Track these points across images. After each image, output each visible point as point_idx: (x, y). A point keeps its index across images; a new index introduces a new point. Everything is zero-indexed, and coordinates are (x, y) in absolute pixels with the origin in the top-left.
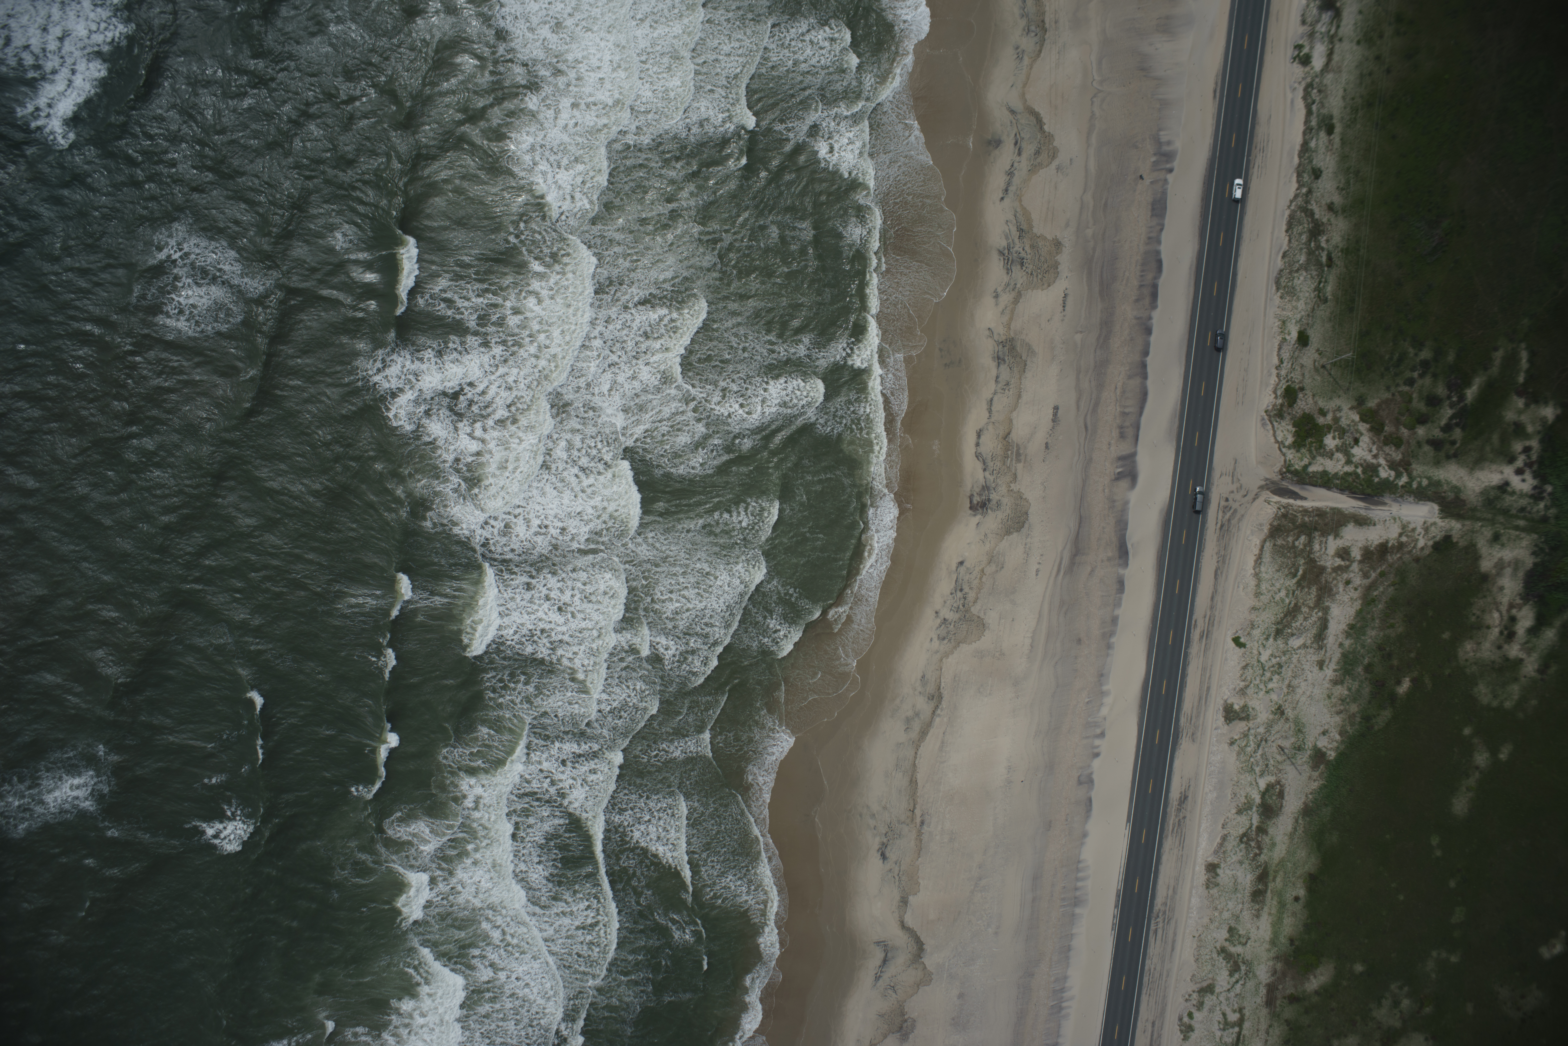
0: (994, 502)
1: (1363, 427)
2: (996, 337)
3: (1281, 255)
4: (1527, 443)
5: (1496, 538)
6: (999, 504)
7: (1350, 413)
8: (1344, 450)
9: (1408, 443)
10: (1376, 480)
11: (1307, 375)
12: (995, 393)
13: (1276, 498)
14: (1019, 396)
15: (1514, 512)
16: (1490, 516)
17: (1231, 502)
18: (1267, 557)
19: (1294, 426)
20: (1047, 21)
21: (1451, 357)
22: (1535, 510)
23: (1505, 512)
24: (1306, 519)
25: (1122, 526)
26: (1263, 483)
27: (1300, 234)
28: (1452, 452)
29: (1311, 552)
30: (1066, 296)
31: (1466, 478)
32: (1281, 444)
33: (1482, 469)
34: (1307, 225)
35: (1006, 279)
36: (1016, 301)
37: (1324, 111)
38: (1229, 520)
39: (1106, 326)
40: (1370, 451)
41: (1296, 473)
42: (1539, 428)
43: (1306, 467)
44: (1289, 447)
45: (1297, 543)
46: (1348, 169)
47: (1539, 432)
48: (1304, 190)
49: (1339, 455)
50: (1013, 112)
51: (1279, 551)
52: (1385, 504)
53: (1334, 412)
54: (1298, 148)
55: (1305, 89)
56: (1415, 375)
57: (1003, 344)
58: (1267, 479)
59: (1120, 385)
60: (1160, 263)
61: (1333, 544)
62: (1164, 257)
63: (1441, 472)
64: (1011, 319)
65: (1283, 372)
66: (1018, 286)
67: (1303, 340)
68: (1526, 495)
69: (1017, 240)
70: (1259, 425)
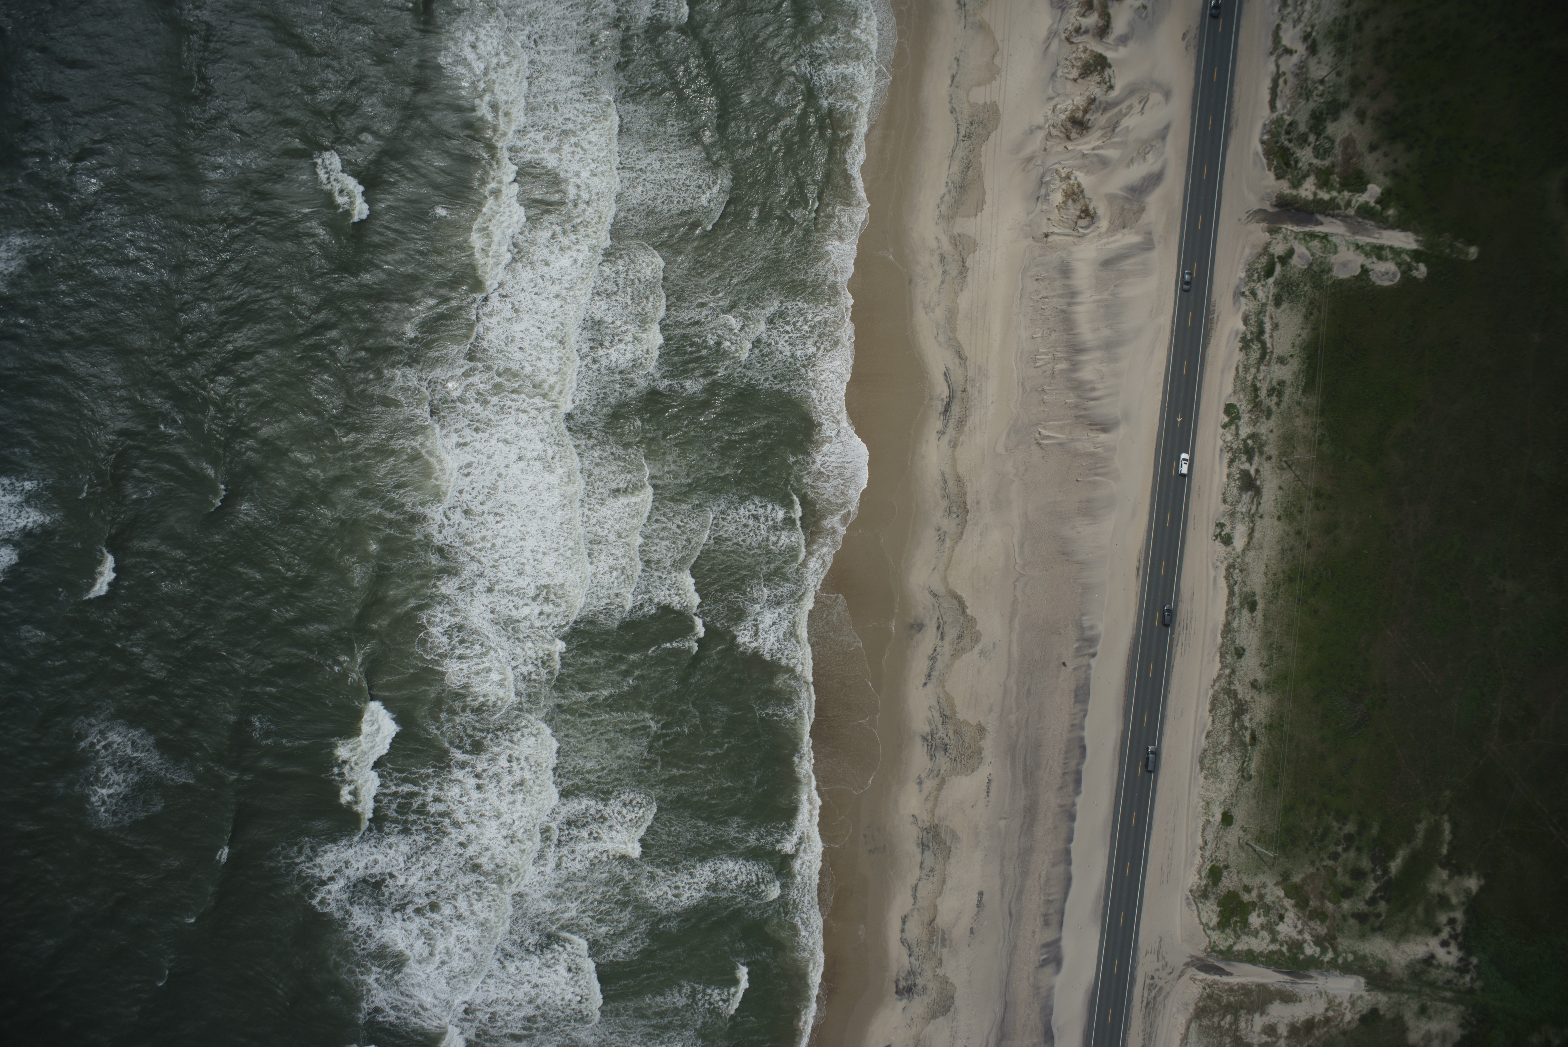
0: (920, 987)
1: (1288, 903)
2: (920, 824)
3: (1205, 734)
4: (1452, 915)
5: (1423, 1011)
6: (924, 989)
7: (1275, 889)
8: (1270, 928)
9: (1334, 916)
10: (1301, 957)
11: (1232, 853)
12: (920, 879)
13: (1202, 975)
14: (944, 882)
15: (1440, 983)
16: (1416, 988)
17: (1156, 980)
18: (1193, 1037)
19: (1219, 905)
20: (969, 501)
21: (1375, 831)
22: (1461, 982)
23: (1432, 984)
24: (1232, 999)
25: (1047, 1011)
26: (1189, 960)
27: (1224, 716)
28: (1378, 924)
29: (1237, 1030)
30: (989, 781)
31: (1391, 951)
32: (1206, 926)
33: (1408, 941)
34: (1230, 706)
35: (929, 765)
36: (940, 787)
37: (1247, 589)
38: (1155, 998)
39: (1031, 812)
40: (1296, 927)
41: (1221, 952)
42: (1464, 899)
43: (1231, 947)
44: (1213, 929)
45: (1222, 1023)
46: (1271, 645)
47: (1463, 904)
48: (1227, 671)
49: (1264, 934)
50: (935, 595)
51: (1205, 1031)
52: (1311, 977)
53: (1259, 888)
54: (1221, 627)
55: (1227, 569)
56: (1340, 849)
57: (927, 830)
58: (1192, 956)
59: (1044, 873)
60: (1083, 748)
61: (1259, 1021)
62: (1087, 742)
63: (1367, 945)
64: (935, 805)
65: (1207, 854)
66: (942, 772)
67: (1227, 819)
68: (1452, 968)
69: (940, 726)
70: (1184, 904)
